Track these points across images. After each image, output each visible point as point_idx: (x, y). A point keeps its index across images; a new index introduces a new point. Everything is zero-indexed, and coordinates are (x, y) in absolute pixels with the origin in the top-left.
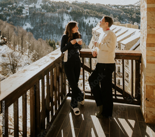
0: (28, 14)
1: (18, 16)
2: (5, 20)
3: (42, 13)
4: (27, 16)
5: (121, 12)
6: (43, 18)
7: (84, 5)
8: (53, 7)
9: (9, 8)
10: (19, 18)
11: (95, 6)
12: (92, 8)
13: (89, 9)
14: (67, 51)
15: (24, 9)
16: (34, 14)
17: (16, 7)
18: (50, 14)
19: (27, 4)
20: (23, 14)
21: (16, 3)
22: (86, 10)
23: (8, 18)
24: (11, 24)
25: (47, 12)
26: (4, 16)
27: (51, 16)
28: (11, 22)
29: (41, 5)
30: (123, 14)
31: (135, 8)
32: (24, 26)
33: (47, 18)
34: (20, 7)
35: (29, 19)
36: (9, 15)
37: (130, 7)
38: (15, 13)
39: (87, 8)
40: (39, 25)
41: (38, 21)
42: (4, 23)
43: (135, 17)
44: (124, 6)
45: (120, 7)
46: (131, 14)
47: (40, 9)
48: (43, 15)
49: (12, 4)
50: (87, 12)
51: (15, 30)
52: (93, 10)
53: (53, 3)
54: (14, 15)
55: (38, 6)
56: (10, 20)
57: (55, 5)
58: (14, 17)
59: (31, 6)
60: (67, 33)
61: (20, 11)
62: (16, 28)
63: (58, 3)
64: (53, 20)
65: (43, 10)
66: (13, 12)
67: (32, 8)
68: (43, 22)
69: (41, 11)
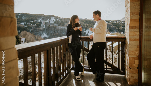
0: (45, 27)
1: (38, 29)
2: (29, 31)
3: (54, 26)
4: (44, 29)
5: (111, 26)
6: (55, 30)
7: (84, 21)
8: (62, 22)
9: (31, 23)
10: (38, 30)
11: (92, 21)
12: (90, 23)
13: (88, 23)
14: (71, 36)
15: (42, 23)
16: (49, 27)
17: (36, 22)
18: (60, 27)
19: (44, 20)
20: (41, 27)
21: (36, 19)
22: (86, 24)
23: (31, 30)
24: (33, 34)
25: (58, 26)
26: (28, 29)
27: (61, 29)
28: (33, 33)
29: (54, 20)
30: (113, 27)
31: (121, 22)
32: (42, 36)
33: (58, 30)
34: (39, 22)
35: (45, 31)
36: (31, 28)
37: (118, 22)
38: (35, 27)
39: (87, 23)
40: (52, 35)
41: (52, 32)
42: (28, 33)
43: (121, 29)
44: (113, 21)
45: (110, 22)
46: (118, 27)
47: (53, 23)
48: (55, 28)
49: (33, 20)
50: (87, 25)
51: (35, 38)
52: (91, 24)
53: (62, 19)
54: (35, 28)
55: (52, 22)
56: (32, 32)
57: (63, 21)
58: (34, 29)
59: (46, 21)
60: (71, 23)
61: (39, 25)
62: (36, 37)
63: (66, 19)
64: (63, 31)
65: (55, 24)
66: (34, 26)
67: (47, 23)
68: (55, 33)
69: (54, 25)
